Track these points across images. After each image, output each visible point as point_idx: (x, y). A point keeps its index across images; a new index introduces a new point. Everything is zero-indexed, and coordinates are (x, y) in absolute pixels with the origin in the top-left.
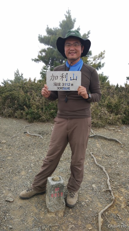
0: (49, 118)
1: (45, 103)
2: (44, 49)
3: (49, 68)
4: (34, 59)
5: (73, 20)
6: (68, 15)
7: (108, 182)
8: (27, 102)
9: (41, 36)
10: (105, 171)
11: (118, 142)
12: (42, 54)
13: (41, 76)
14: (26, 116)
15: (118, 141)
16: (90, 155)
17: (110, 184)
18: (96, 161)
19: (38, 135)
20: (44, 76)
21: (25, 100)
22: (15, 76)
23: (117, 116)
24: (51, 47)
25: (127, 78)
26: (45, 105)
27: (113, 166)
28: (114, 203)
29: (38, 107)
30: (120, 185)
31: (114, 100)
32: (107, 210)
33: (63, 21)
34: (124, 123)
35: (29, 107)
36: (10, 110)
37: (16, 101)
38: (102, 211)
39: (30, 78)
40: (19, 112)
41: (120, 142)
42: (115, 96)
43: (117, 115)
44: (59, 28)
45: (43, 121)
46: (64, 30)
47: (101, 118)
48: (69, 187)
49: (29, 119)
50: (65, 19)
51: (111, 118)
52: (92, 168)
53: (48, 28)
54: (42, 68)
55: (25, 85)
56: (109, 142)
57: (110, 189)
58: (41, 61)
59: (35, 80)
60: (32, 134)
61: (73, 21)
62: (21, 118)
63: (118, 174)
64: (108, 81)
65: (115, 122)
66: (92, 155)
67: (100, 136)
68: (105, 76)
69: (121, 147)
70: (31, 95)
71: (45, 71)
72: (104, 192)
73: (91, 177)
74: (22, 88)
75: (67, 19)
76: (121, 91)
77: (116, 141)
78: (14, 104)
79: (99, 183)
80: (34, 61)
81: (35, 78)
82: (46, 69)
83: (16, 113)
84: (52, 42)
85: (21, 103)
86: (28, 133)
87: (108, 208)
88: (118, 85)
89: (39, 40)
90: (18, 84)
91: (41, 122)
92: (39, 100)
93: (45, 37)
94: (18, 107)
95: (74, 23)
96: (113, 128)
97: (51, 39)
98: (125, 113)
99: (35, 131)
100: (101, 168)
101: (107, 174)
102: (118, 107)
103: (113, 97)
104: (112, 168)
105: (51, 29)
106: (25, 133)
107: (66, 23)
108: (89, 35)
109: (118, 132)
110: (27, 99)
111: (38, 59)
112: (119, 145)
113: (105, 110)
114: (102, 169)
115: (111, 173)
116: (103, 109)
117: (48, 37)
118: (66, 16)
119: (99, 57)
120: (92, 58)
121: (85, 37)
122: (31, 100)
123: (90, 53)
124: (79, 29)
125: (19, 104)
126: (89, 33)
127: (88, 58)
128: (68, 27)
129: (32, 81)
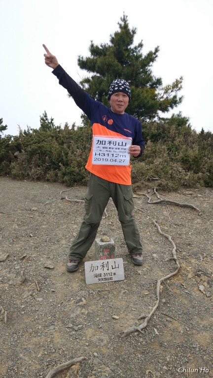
2: (87, 77)
5: (131, 31)
6: (123, 23)
7: (174, 251)
8: (64, 158)
9: (82, 58)
10: (171, 240)
11: (195, 209)
12: (84, 86)
13: (83, 121)
14: (63, 178)
15: (195, 207)
16: (153, 223)
17: (176, 253)
18: (160, 230)
19: (81, 201)
20: (87, 121)
21: (59, 155)
23: (197, 175)
24: (98, 75)
28: (179, 273)
29: (79, 165)
31: (193, 152)
33: (116, 34)
34: (207, 185)
35: (66, 164)
36: (39, 171)
37: (47, 157)
39: (66, 123)
40: (52, 173)
41: (198, 210)
42: (194, 145)
43: (197, 173)
44: (110, 44)
46: (117, 47)
47: (172, 177)
49: (67, 182)
50: (119, 30)
51: (187, 178)
53: (92, 46)
55: (59, 133)
56: (182, 209)
59: (74, 126)
60: (73, 200)
61: (132, 33)
62: (55, 181)
63: (189, 245)
64: (189, 125)
65: (193, 183)
66: (156, 224)
67: (170, 202)
69: (199, 215)
70: (69, 148)
74: (55, 138)
75: (122, 31)
77: (193, 208)
78: (44, 162)
79: (162, 252)
81: (74, 123)
83: (48, 174)
84: (99, 67)
85: (54, 160)
86: (67, 198)
89: (79, 64)
90: (49, 133)
91: (84, 185)
92: (81, 155)
93: (88, 59)
94: (50, 166)
95: (132, 36)
97: (98, 62)
98: (209, 171)
100: (166, 237)
101: (173, 243)
102: (198, 161)
104: (181, 238)
105: (97, 47)
106: (62, 199)
107: (121, 37)
108: (157, 54)
109: (197, 197)
110: (63, 154)
112: (195, 213)
113: (178, 166)
115: (179, 243)
116: (175, 165)
117: (93, 59)
118: (120, 25)
119: (173, 88)
120: (162, 89)
121: (151, 57)
122: (69, 155)
123: (159, 82)
124: (141, 45)
125: (51, 162)
126: (157, 50)
127: (156, 90)
128: (124, 42)
129: (70, 128)
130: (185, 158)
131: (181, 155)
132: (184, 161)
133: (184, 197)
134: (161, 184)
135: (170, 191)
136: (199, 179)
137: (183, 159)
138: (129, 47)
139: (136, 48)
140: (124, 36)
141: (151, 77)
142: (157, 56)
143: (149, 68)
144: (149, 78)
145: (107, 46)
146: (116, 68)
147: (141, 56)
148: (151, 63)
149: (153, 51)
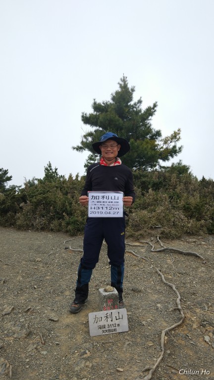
2: (90, 131)
4: (76, 146)
5: (130, 89)
6: (122, 83)
7: (178, 301)
8: (68, 207)
9: (86, 114)
10: (175, 289)
11: (199, 257)
12: (87, 139)
14: (67, 227)
16: (157, 272)
17: (180, 304)
18: (164, 279)
21: (64, 205)
23: (199, 222)
24: (101, 129)
28: (183, 323)
29: (83, 215)
30: (194, 305)
31: (195, 200)
32: (173, 329)
33: (117, 93)
34: (211, 232)
35: (70, 214)
36: (44, 221)
37: (51, 207)
38: (167, 329)
39: (70, 174)
40: (56, 222)
41: (202, 258)
42: (195, 193)
43: (199, 220)
44: (111, 102)
46: (118, 104)
47: (175, 225)
49: (71, 231)
50: (120, 90)
51: (190, 225)
52: (158, 287)
53: (95, 103)
54: (87, 158)
55: (63, 184)
57: (180, 307)
58: (86, 149)
59: (77, 176)
61: (131, 91)
62: (59, 231)
63: (194, 294)
65: (196, 231)
66: (160, 273)
67: (173, 250)
69: (203, 263)
70: (73, 198)
72: (172, 311)
73: (156, 296)
74: (59, 189)
75: (122, 91)
77: (196, 256)
78: (48, 212)
79: (167, 302)
80: (76, 149)
81: (78, 174)
82: (93, 160)
83: (52, 224)
84: (101, 122)
85: (59, 210)
86: (70, 248)
87: (175, 327)
89: (83, 120)
90: (53, 184)
93: (91, 115)
94: (54, 215)
95: (132, 94)
96: (194, 240)
97: (100, 118)
101: (178, 293)
102: (200, 209)
104: (185, 287)
105: (99, 105)
106: (66, 249)
107: (121, 95)
108: (155, 108)
109: (201, 244)
110: (67, 204)
111: (82, 146)
113: (180, 214)
114: (171, 287)
115: (184, 293)
116: (177, 213)
117: (96, 115)
118: (121, 85)
119: (172, 139)
120: (161, 140)
121: (150, 112)
122: (73, 205)
123: (158, 134)
124: (140, 102)
125: (56, 212)
126: (155, 106)
127: (156, 141)
128: (124, 99)
129: (74, 178)
130: (187, 206)
131: (183, 203)
132: (186, 209)
133: (188, 245)
134: (164, 232)
135: (173, 239)
136: (202, 226)
137: (184, 207)
138: (129, 104)
139: (135, 104)
140: (124, 95)
141: (151, 130)
142: (155, 111)
143: (148, 122)
144: (149, 130)
145: (108, 103)
146: (117, 123)
147: (140, 111)
148: (150, 117)
149: (152, 106)
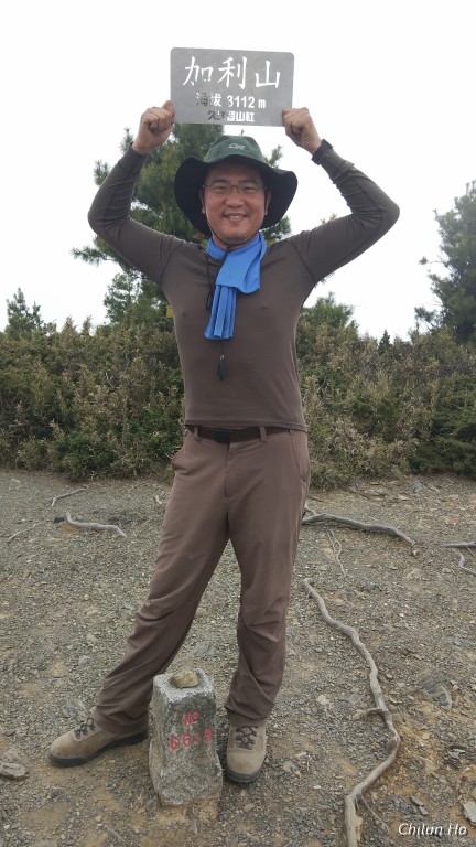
0: (146, 463)
1: (129, 406)
3: (139, 280)
4: (81, 249)
7: (374, 684)
8: (63, 407)
10: (361, 644)
11: (401, 539)
13: (109, 312)
14: (60, 458)
15: (399, 533)
16: (303, 588)
17: (380, 691)
18: (324, 610)
19: (107, 526)
20: (118, 312)
21: (51, 400)
22: (10, 314)
23: (392, 446)
24: (145, 207)
25: (417, 311)
26: (129, 417)
27: (389, 626)
28: (399, 759)
29: (102, 425)
30: (417, 692)
31: (379, 389)
32: (374, 786)
34: (416, 468)
37: (19, 406)
38: (358, 789)
39: (69, 319)
40: (30, 445)
41: (408, 539)
42: (380, 373)
43: (390, 441)
45: (124, 475)
47: (334, 454)
48: (234, 707)
49: (70, 470)
51: (370, 453)
52: (312, 637)
54: (111, 283)
55: (50, 344)
56: (369, 538)
57: (382, 706)
58: (108, 257)
59: (87, 325)
60: (84, 524)
63: (408, 653)
64: (352, 324)
65: (383, 467)
66: (312, 589)
67: (334, 520)
68: (341, 307)
69: (412, 555)
71: (123, 292)
72: (362, 718)
73: (311, 667)
74: (39, 357)
76: (398, 358)
77: (394, 536)
78: (11, 418)
79: (342, 687)
80: (81, 256)
81: (89, 319)
82: (124, 287)
83: (22, 448)
84: (145, 189)
85: (38, 412)
86: (69, 519)
87: (379, 778)
88: (386, 337)
89: (98, 182)
90: (24, 343)
91: (115, 477)
92: (107, 399)
94: (25, 427)
96: (381, 490)
98: (417, 435)
99: (95, 512)
100: (344, 634)
101: (367, 652)
102: (391, 412)
103: (374, 379)
104: (383, 633)
106: (57, 520)
109: (396, 501)
110: (60, 397)
111: (98, 249)
112: (402, 549)
113: (346, 426)
114: (348, 638)
115: (381, 652)
116: (339, 421)
122: (75, 400)
123: (284, 226)
125: (30, 417)
126: (276, 155)
128: (202, 133)
129: (79, 330)
130: (360, 405)
133: (368, 505)
135: (331, 488)
136: (397, 454)
137: (355, 406)
